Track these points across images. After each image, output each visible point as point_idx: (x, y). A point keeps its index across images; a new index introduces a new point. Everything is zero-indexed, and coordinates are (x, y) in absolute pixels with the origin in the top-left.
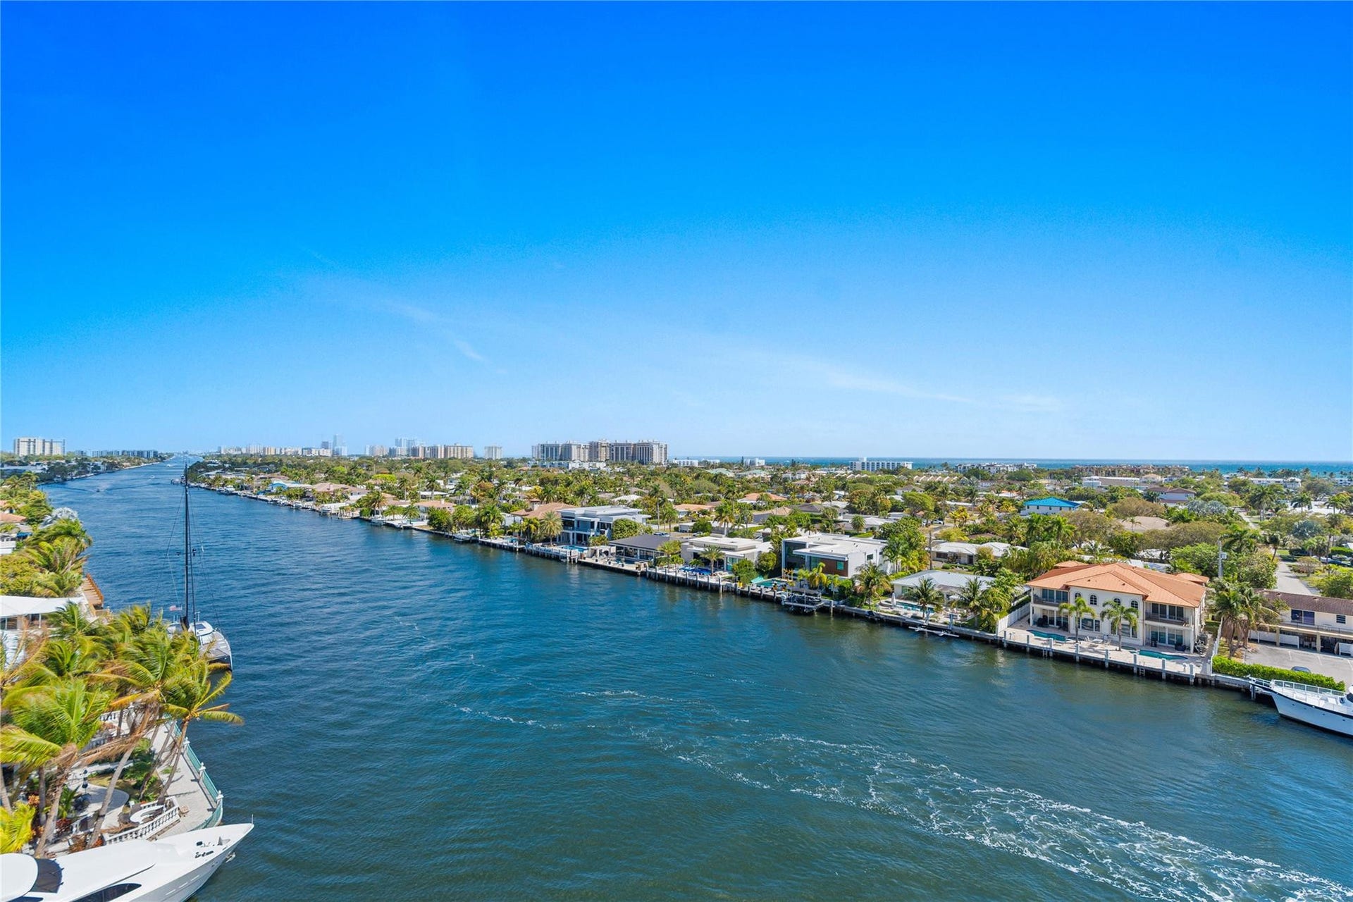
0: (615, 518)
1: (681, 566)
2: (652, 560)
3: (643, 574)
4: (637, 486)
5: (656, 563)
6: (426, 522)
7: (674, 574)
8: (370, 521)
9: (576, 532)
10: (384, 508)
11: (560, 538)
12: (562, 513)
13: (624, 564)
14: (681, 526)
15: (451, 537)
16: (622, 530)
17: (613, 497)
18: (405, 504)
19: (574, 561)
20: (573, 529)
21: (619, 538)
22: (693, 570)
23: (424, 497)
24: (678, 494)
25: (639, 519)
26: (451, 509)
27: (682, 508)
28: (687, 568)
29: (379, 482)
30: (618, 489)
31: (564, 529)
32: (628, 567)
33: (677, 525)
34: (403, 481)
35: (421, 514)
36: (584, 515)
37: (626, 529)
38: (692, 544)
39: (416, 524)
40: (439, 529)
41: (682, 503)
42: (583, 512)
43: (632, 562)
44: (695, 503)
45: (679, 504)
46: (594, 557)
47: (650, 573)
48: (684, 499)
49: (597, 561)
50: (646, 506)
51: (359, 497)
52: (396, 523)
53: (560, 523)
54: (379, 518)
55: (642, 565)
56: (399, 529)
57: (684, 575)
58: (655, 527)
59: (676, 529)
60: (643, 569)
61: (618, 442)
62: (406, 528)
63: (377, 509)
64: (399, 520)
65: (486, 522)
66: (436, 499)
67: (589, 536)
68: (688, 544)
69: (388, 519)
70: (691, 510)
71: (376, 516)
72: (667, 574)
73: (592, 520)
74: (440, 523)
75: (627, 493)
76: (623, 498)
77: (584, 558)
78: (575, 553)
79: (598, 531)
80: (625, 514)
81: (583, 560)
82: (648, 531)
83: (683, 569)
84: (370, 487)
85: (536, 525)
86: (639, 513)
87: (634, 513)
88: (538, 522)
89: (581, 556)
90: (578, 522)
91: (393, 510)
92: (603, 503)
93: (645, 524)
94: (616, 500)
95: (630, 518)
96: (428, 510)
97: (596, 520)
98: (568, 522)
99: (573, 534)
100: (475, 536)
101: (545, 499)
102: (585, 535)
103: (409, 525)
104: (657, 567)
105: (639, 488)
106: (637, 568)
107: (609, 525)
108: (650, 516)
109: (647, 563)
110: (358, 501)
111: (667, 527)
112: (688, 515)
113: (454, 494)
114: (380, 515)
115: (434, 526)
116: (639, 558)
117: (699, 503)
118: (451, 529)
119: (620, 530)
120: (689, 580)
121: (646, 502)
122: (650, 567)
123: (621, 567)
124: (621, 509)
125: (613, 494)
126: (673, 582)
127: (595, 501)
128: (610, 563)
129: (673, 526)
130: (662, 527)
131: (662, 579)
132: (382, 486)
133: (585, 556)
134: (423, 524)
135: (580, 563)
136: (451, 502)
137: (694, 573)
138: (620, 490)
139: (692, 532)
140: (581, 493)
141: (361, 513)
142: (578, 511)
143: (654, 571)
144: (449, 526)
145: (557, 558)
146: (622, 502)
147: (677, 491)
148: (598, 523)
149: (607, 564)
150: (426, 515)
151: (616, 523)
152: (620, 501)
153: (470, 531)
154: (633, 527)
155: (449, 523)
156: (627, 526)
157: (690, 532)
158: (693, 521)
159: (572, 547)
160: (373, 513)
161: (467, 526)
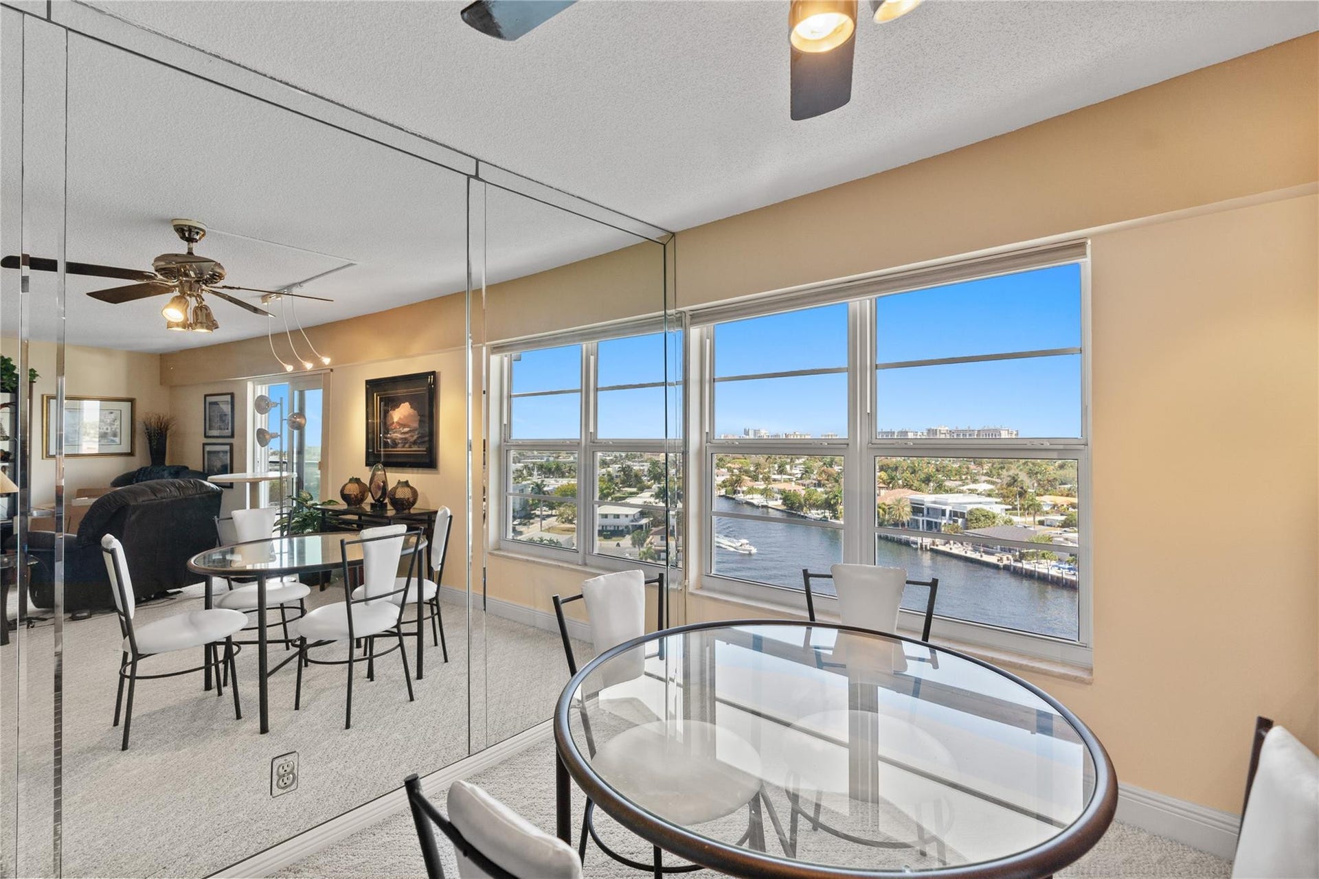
0: (969, 507)
1: (1054, 563)
2: (1017, 553)
3: (1006, 568)
4: (987, 474)
5: (1022, 557)
6: (780, 502)
7: (1045, 571)
8: (734, 499)
9: (925, 519)
10: (745, 489)
11: (908, 523)
12: (911, 499)
13: (983, 554)
14: (1047, 519)
15: (802, 516)
16: (978, 520)
17: (960, 485)
18: (761, 485)
19: (926, 548)
20: (923, 516)
21: (975, 528)
22: (1070, 569)
23: (775, 480)
24: (1039, 484)
25: (997, 508)
26: (802, 492)
27: (1047, 500)
28: (1061, 566)
29: (737, 466)
30: (964, 477)
31: (913, 515)
32: (986, 558)
33: (1042, 518)
34: (758, 465)
35: (776, 495)
36: (935, 502)
37: (982, 518)
38: (1067, 539)
39: (771, 504)
40: (791, 508)
41: (1045, 494)
42: (934, 500)
43: (992, 554)
44: (1062, 495)
45: (1042, 495)
46: (947, 545)
47: (1015, 567)
48: (1047, 490)
49: (951, 549)
50: (1003, 496)
51: (723, 478)
52: (755, 502)
53: (908, 509)
54: (740, 497)
55: (1005, 558)
56: (758, 507)
57: (1059, 573)
58: (1016, 519)
59: (1041, 523)
60: (1005, 562)
61: (959, 429)
62: (763, 507)
63: (739, 489)
64: (757, 499)
65: (836, 504)
66: (785, 481)
67: (940, 523)
68: (1062, 539)
69: (748, 498)
70: (1058, 502)
71: (739, 495)
72: (1037, 569)
73: (944, 507)
74: (793, 504)
75: (975, 481)
76: (972, 486)
77: (937, 546)
78: (927, 541)
79: (950, 519)
80: (980, 503)
81: (935, 547)
82: (1009, 522)
83: (1056, 566)
84: (730, 470)
85: (884, 510)
86: (996, 503)
87: (990, 503)
88: (886, 508)
89: (934, 543)
90: (928, 509)
91: (751, 491)
92: (950, 491)
93: (1004, 515)
94: (965, 488)
95: (987, 508)
96: (782, 492)
97: (948, 509)
98: (917, 509)
99: (923, 521)
100: (825, 517)
101: (891, 485)
102: (936, 523)
103: (765, 504)
104: (1023, 561)
105: (989, 476)
106: (998, 560)
107: (962, 515)
108: (1010, 507)
109: (1010, 557)
110: (723, 482)
111: (1032, 519)
112: (1054, 508)
113: (801, 478)
114: (741, 494)
115: (788, 506)
116: (999, 550)
117: (1067, 496)
118: (802, 510)
119: (976, 519)
120: (1066, 579)
121: (1002, 492)
122: (1016, 561)
123: (979, 558)
124: (974, 498)
125: (960, 483)
126: (1043, 579)
127: (940, 488)
128: (966, 552)
129: (1038, 518)
130: (1023, 519)
131: (1030, 576)
132: (740, 469)
133: (938, 543)
134: (778, 503)
135: (932, 550)
136: (799, 484)
137: (1072, 572)
138: (966, 478)
139: (1063, 526)
140: (927, 480)
141: (726, 492)
142: (928, 498)
143: (1019, 565)
144: (801, 507)
145: (907, 544)
146: (972, 491)
147: (1039, 481)
148: (951, 511)
149: (963, 554)
150: (779, 496)
151: (971, 512)
152: (969, 490)
153: (819, 512)
154: (990, 518)
155: (800, 503)
156: (983, 516)
157: (1059, 526)
158: (1062, 515)
159: (923, 535)
160: (735, 492)
161: (818, 507)
